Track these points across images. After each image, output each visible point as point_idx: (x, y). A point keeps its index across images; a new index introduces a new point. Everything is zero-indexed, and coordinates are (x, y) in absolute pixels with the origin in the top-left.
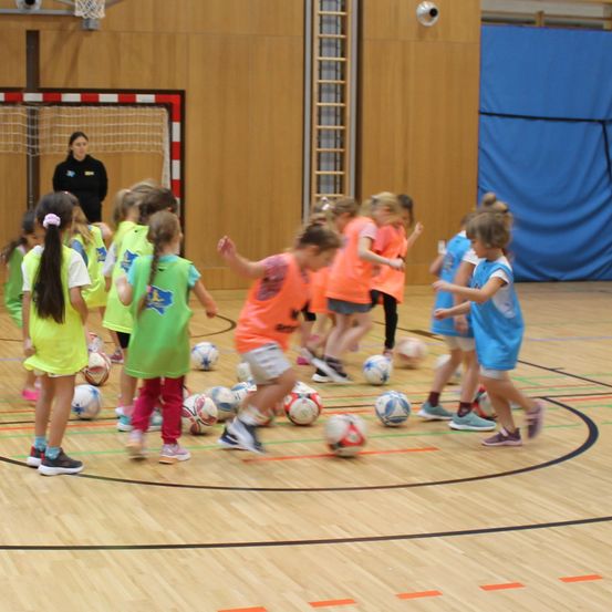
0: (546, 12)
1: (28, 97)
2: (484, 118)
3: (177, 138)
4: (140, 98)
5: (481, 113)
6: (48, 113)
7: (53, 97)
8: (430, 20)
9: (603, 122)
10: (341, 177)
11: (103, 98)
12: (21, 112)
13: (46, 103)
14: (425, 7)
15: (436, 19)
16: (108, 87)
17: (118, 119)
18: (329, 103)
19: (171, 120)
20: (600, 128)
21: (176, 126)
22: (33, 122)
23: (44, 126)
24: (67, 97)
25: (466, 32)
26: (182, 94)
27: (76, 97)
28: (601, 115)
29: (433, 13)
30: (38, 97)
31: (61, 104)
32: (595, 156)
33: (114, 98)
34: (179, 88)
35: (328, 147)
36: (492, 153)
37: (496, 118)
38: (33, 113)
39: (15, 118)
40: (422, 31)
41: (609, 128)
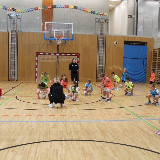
1: (57, 54)
2: (125, 58)
3: (78, 60)
4: (73, 55)
6: (60, 56)
7: (61, 54)
9: (143, 59)
10: (103, 66)
11: (68, 54)
12: (56, 56)
13: (59, 55)
16: (68, 53)
17: (70, 57)
18: (101, 55)
19: (77, 58)
20: (142, 60)
21: (78, 58)
22: (57, 58)
23: (59, 58)
24: (62, 54)
26: (79, 54)
27: (64, 54)
28: (143, 58)
29: (116, 43)
30: (59, 54)
31: (62, 55)
32: (142, 64)
33: (69, 54)
34: (79, 53)
35: (101, 62)
36: (125, 63)
38: (58, 56)
39: (55, 57)
40: (115, 46)
41: (144, 60)
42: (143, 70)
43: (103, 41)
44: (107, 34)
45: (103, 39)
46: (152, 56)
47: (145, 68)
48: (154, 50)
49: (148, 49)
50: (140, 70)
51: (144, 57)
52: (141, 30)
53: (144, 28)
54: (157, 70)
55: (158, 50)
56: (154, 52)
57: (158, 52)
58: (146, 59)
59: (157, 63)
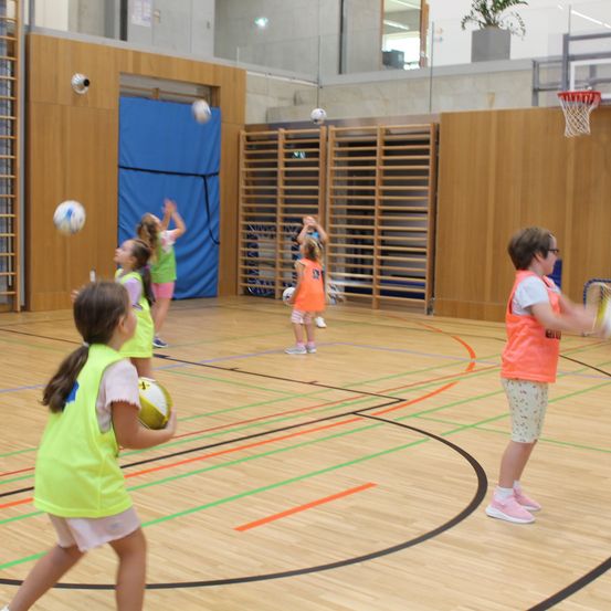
0: (162, 89)
2: (123, 171)
5: (120, 167)
8: (82, 89)
9: (204, 177)
10: (12, 218)
14: (78, 79)
15: (86, 88)
20: (202, 180)
25: (108, 102)
28: (202, 172)
29: (87, 83)
32: (200, 202)
36: (129, 199)
37: (131, 171)
40: (76, 97)
41: (209, 182)
42: (206, 233)
43: (13, 63)
44: (29, 28)
45: (12, 53)
46: (243, 160)
47: (212, 225)
48: (248, 128)
49: (223, 125)
50: (194, 238)
51: (209, 164)
52: (144, 19)
53: (157, 13)
54: (279, 232)
55: (282, 131)
56: (248, 139)
57: (281, 142)
58: (217, 174)
59: (280, 195)
